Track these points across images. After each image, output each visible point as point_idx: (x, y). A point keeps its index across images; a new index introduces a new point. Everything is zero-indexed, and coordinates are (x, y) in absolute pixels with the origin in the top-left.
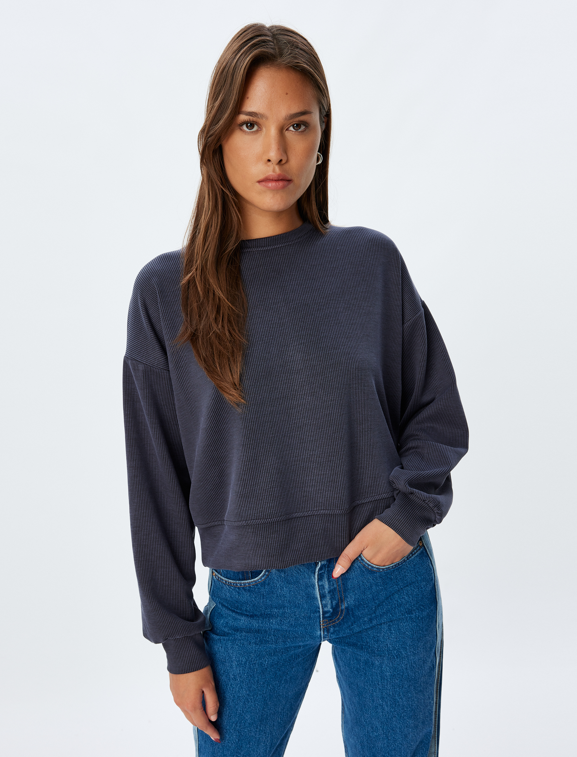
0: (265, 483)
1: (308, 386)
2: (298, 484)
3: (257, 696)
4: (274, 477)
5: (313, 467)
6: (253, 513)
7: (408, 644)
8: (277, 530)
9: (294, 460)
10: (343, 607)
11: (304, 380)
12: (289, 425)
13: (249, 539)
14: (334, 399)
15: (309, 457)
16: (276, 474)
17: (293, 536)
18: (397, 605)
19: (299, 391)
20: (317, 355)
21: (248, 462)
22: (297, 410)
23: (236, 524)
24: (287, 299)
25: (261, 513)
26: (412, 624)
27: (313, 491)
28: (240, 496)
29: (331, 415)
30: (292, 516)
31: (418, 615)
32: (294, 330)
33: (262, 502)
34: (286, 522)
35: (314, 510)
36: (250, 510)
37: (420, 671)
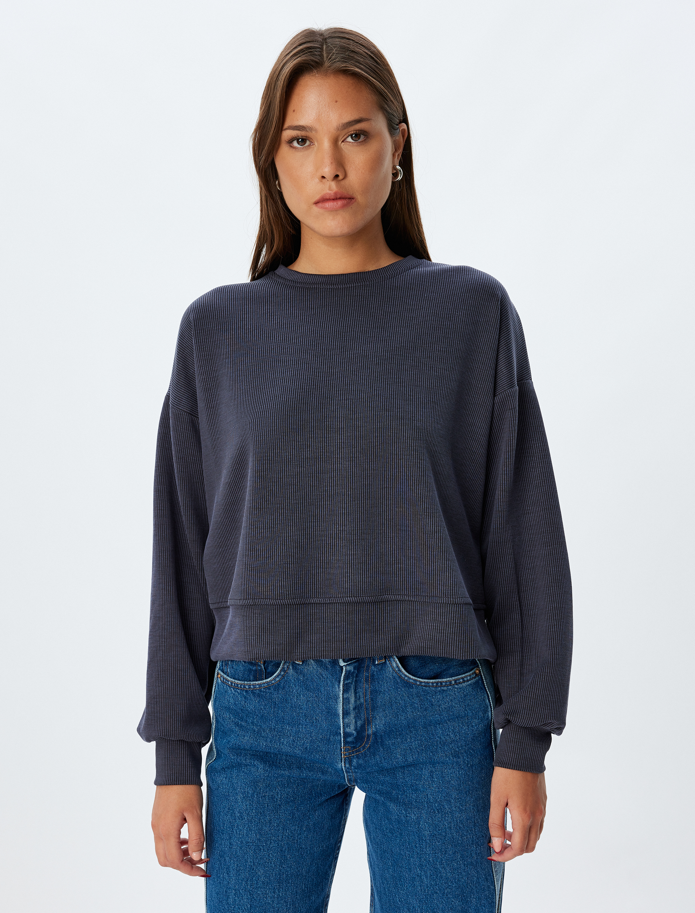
0: (280, 557)
1: (347, 449)
2: (322, 564)
3: (271, 843)
4: (291, 551)
5: (342, 545)
6: (263, 590)
7: (453, 797)
8: (287, 614)
9: (320, 534)
10: (370, 732)
11: (344, 442)
12: (319, 492)
13: (255, 621)
14: (377, 468)
15: (338, 532)
16: (294, 549)
17: (307, 624)
18: (440, 743)
19: (335, 453)
20: (364, 415)
21: (263, 529)
22: (330, 475)
23: (241, 603)
24: (344, 347)
25: (271, 591)
26: (459, 772)
27: (338, 574)
28: (250, 569)
29: (371, 486)
30: (309, 601)
31: (467, 761)
32: (343, 383)
33: (273, 579)
34: (300, 606)
35: (338, 596)
36: (259, 587)
37: (470, 836)
